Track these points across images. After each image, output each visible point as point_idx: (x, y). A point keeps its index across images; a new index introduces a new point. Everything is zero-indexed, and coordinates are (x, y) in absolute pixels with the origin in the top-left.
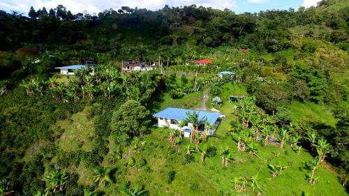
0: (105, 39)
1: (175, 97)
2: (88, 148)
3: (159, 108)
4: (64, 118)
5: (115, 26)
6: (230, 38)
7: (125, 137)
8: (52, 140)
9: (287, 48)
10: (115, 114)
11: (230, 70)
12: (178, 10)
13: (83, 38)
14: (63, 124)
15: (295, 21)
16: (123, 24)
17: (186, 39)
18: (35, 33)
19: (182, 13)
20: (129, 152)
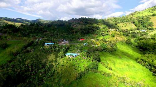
0: (53, 32)
1: (71, 51)
2: (54, 60)
3: (67, 53)
4: (49, 55)
5: (56, 27)
6: (91, 31)
7: (60, 58)
8: (47, 59)
9: (107, 35)
10: (59, 54)
11: (87, 43)
12: (77, 19)
13: (46, 31)
14: (49, 56)
15: (120, 21)
16: (58, 26)
17: (78, 31)
18: (33, 31)
19: (78, 20)
20: (61, 60)
